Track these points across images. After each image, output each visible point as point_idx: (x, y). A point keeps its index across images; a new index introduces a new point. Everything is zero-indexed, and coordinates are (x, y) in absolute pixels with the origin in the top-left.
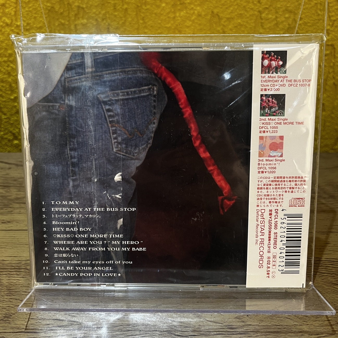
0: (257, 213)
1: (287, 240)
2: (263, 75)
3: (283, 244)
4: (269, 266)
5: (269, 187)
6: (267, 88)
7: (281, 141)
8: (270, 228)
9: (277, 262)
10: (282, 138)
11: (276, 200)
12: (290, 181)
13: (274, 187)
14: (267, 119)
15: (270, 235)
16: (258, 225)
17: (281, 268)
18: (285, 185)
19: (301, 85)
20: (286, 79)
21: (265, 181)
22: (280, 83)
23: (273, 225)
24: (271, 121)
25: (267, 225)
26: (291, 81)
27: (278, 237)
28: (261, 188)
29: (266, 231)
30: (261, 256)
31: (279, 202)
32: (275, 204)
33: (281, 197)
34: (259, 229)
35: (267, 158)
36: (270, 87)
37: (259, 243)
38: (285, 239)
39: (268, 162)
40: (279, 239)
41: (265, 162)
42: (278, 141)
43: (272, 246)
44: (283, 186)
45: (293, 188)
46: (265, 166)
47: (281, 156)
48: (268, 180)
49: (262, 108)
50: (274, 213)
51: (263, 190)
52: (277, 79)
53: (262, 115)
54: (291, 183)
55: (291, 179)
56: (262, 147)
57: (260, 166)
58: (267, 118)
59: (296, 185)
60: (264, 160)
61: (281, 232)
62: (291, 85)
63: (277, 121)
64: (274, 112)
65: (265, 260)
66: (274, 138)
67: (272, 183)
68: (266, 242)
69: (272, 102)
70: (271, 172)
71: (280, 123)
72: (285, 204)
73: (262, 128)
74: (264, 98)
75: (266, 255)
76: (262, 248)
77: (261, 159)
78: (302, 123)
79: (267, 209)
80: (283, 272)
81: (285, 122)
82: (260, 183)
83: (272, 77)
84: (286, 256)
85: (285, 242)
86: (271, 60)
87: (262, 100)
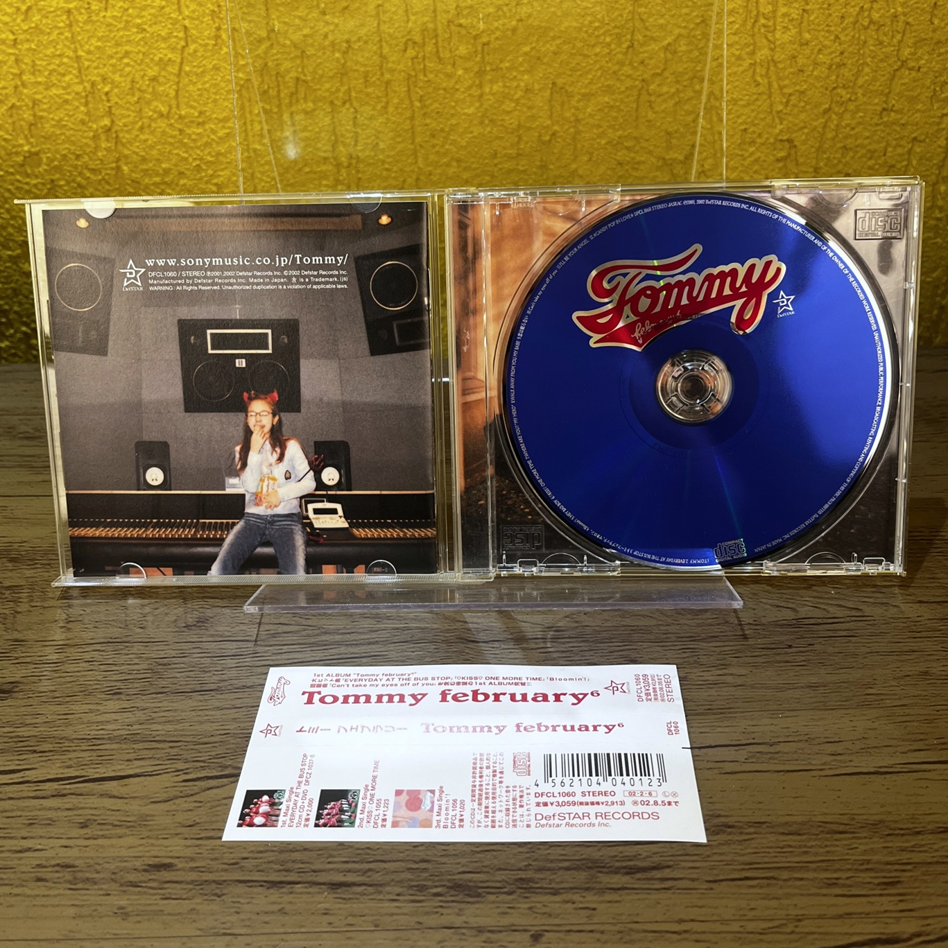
0: (543, 826)
1: (597, 775)
2: (280, 823)
3: (605, 780)
4: (652, 803)
5: (490, 809)
6: (304, 816)
7: (405, 793)
8: (574, 804)
9: (642, 789)
10: (399, 793)
11: (518, 797)
12: (481, 777)
13: (491, 800)
14: (361, 816)
15: (587, 804)
16: (567, 824)
17: (655, 782)
18: (488, 784)
19: (310, 767)
20: (294, 790)
21: (479, 816)
22: (299, 799)
23: (566, 799)
24: (366, 810)
25: (566, 809)
26: (300, 783)
27: (591, 789)
28: (493, 821)
29: (580, 810)
30: (633, 816)
31: (522, 791)
32: (525, 799)
33: (511, 789)
34: (577, 821)
35: (435, 814)
36: (304, 814)
37: (605, 821)
38: (594, 778)
39: (443, 812)
40: (595, 788)
41: (443, 817)
42: (404, 797)
43: (610, 799)
44: (490, 787)
45: (495, 771)
46: (450, 817)
47: (433, 792)
48: (477, 811)
49: (340, 823)
50: (541, 800)
51: (497, 819)
52: (291, 804)
53: (352, 824)
54: (484, 774)
55: (478, 775)
56: (413, 824)
57: (449, 825)
58: (359, 816)
59: (488, 767)
60: (438, 818)
61: (580, 785)
62: (307, 781)
63: (368, 800)
64: (350, 805)
65: (640, 809)
66: (397, 806)
67: (484, 805)
68: (602, 809)
69: (331, 808)
70: (463, 807)
71: (372, 796)
72: (526, 781)
73: (376, 823)
74: (322, 821)
75: (629, 808)
76: (616, 816)
77: (435, 824)
78: (376, 763)
79: (535, 810)
80: (663, 777)
81: (370, 788)
82: (483, 824)
83: (288, 810)
84: (628, 775)
85: (601, 778)
86: (257, 813)
87: (325, 825)
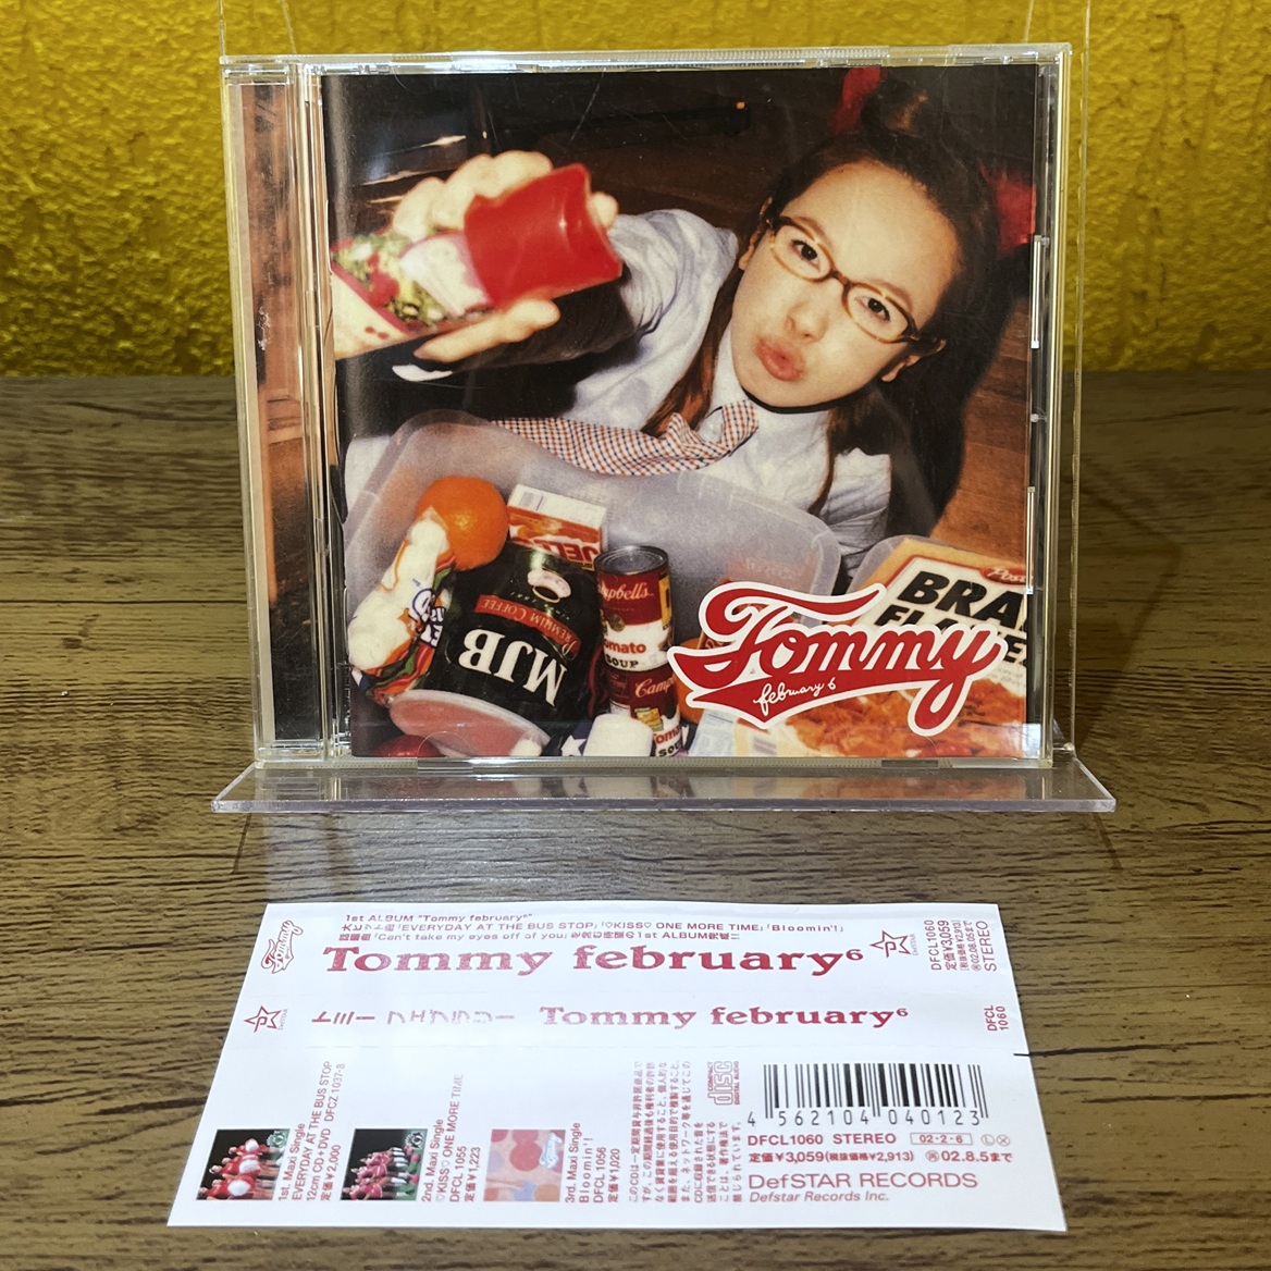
0: (763, 1198)
1: (861, 1104)
2: (277, 1192)
3: (877, 1113)
4: (963, 1156)
5: (667, 1167)
6: (323, 1180)
7: (509, 1136)
8: (820, 1157)
9: (944, 1129)
10: (498, 1135)
11: (717, 1144)
12: (649, 1106)
13: (668, 1150)
14: (430, 1179)
15: (844, 1157)
16: (809, 1195)
17: (967, 1118)
18: (662, 1121)
19: (336, 1086)
20: (306, 1130)
21: (647, 1179)
22: (314, 1147)
23: (806, 1148)
24: (438, 1168)
25: (806, 1167)
26: (316, 1116)
27: (851, 1130)
28: (672, 1190)
29: (832, 1168)
30: (928, 1180)
31: (724, 1134)
32: (730, 1147)
33: (704, 1129)
34: (826, 1189)
35: (565, 1174)
36: (323, 1175)
37: (878, 1191)
38: (856, 1109)
39: (580, 1171)
40: (858, 1128)
41: (579, 1181)
42: (509, 1144)
43: (885, 1148)
44: (667, 1125)
45: (674, 1096)
46: (592, 1181)
47: (561, 1134)
48: (642, 1170)
49: (389, 1193)
50: (761, 1149)
51: (679, 1185)
52: (299, 1157)
53: (411, 1193)
54: (655, 1102)
55: (643, 1103)
56: (524, 1194)
57: (592, 1195)
58: (424, 1179)
59: (662, 1089)
60: (571, 1183)
61: (832, 1122)
62: (329, 1113)
63: (440, 1151)
64: (408, 1158)
65: (941, 1167)
66: (495, 1159)
67: (655, 1159)
68: (872, 1167)
69: (372, 1165)
70: (616, 1162)
71: (449, 1141)
72: (731, 1115)
73: (455, 1193)
74: (355, 1189)
75: (922, 1165)
76: (899, 1180)
77: (564, 1194)
78: (458, 1080)
79: (750, 1168)
80: (982, 1109)
81: (445, 1127)
82: (654, 1195)
83: (292, 1168)
84: (918, 1103)
85: (868, 1110)
86: (234, 1173)
87: (360, 1196)
